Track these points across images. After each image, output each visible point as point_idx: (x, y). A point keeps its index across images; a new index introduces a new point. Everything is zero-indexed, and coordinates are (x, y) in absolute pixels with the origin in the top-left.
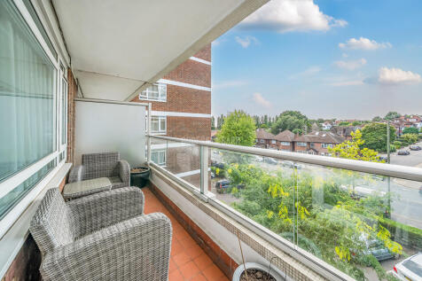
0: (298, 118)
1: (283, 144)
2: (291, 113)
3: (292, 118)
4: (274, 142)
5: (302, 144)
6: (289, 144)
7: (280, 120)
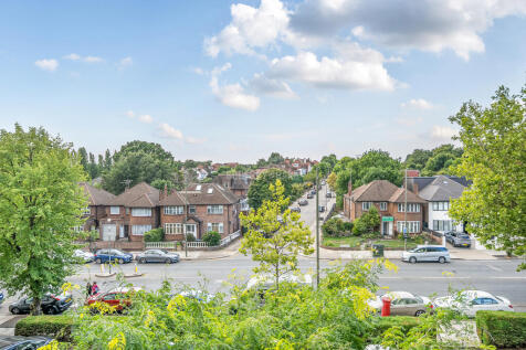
0: (160, 157)
1: (136, 213)
2: (145, 147)
3: (149, 156)
4: (115, 211)
5: (176, 211)
6: (149, 213)
7: (123, 161)
